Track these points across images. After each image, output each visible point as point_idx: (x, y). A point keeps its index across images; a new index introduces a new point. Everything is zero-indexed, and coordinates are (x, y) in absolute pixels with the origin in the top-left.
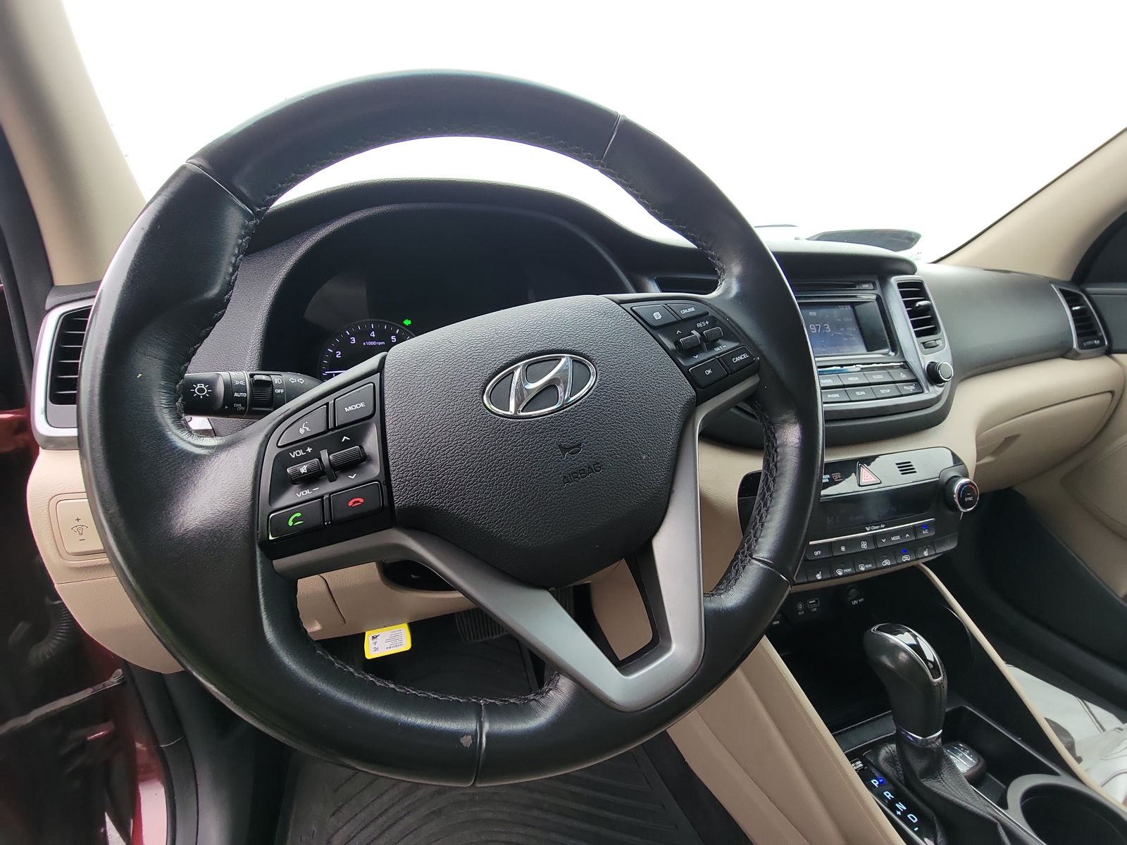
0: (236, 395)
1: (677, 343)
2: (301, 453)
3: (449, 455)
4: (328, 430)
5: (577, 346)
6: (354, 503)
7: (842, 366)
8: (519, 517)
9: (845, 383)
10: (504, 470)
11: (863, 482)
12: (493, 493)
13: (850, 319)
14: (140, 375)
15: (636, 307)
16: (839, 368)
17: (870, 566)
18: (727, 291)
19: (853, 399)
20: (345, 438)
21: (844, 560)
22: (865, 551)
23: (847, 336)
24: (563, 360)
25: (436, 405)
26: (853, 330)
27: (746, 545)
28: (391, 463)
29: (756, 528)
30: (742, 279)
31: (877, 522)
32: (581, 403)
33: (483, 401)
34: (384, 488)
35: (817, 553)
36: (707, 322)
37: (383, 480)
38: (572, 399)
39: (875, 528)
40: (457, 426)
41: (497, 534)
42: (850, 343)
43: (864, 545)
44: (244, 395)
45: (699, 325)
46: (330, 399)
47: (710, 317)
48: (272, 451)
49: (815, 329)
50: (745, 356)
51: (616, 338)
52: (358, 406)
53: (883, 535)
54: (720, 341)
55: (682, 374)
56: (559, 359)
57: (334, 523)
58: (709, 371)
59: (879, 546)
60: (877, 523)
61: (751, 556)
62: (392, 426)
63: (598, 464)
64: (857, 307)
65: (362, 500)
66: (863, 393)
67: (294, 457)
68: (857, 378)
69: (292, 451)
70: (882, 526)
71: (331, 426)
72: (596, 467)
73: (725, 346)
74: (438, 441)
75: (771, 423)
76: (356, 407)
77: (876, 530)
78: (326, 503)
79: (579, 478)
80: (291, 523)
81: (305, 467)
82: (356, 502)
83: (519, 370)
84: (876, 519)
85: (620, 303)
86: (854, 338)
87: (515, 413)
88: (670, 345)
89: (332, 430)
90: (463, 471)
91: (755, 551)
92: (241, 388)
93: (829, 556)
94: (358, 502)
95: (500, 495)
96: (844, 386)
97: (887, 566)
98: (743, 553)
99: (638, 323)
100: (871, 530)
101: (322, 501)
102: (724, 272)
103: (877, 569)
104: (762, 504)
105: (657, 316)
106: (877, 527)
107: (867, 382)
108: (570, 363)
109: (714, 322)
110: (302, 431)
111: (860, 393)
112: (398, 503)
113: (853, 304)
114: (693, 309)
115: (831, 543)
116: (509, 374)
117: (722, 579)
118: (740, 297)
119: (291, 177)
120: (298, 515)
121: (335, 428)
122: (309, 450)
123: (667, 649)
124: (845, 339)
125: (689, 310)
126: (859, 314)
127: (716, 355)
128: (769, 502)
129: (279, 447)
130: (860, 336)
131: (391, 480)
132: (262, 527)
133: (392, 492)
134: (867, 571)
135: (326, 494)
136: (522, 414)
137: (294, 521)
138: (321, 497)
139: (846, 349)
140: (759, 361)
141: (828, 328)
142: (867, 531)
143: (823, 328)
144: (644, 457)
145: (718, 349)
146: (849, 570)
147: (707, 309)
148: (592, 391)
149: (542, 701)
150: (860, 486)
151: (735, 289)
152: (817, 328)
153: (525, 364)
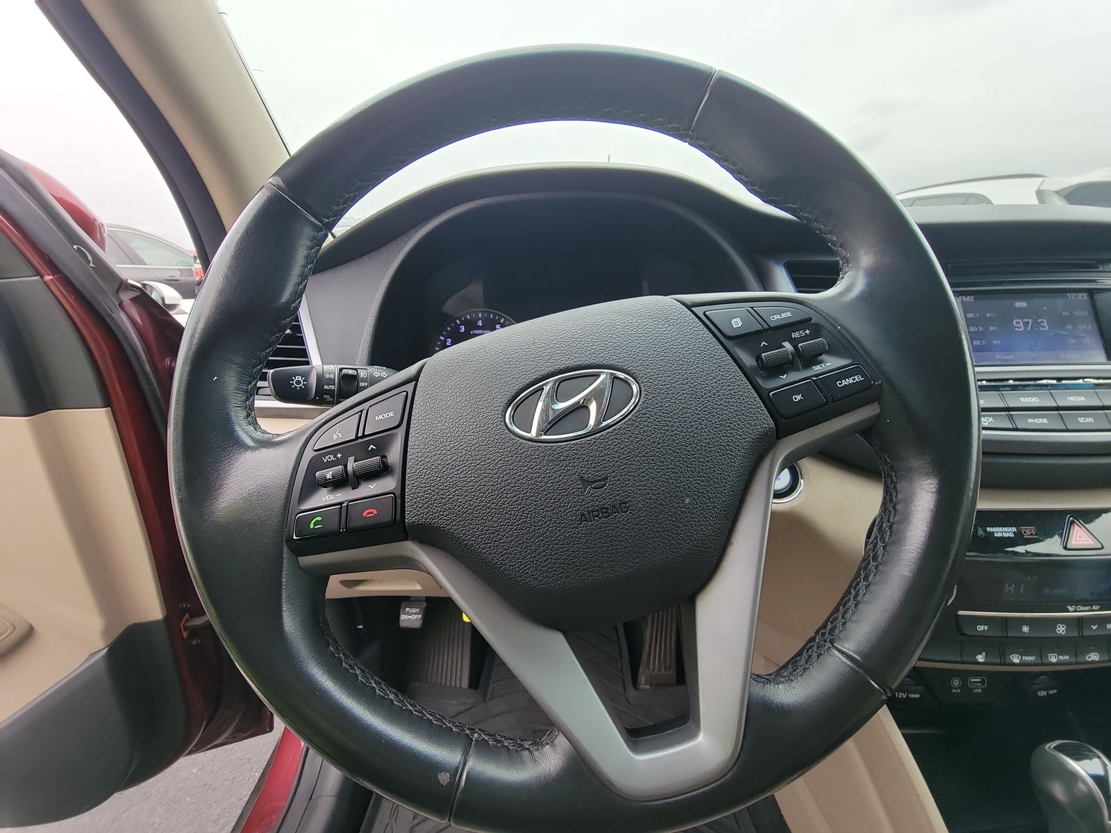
0: (326, 387)
1: (758, 358)
2: (332, 458)
3: (462, 475)
4: (357, 438)
5: (621, 361)
6: (368, 514)
7: (1059, 379)
8: (526, 552)
9: (1061, 404)
10: (515, 499)
11: (1073, 543)
12: (501, 522)
13: (1084, 313)
14: (216, 378)
15: (713, 312)
16: (1055, 382)
17: (1067, 657)
18: (848, 290)
19: (1070, 427)
20: (372, 446)
21: (1024, 645)
22: (1061, 638)
23: (1075, 337)
24: (602, 377)
25: (457, 421)
26: (1087, 328)
27: (829, 626)
28: (407, 477)
29: (847, 606)
30: (872, 273)
31: (1088, 601)
32: (615, 430)
33: (505, 419)
34: (399, 501)
35: (981, 628)
36: (808, 332)
37: (398, 493)
38: (604, 424)
39: (1083, 608)
40: (474, 444)
41: (501, 567)
42: (1080, 347)
43: (1061, 630)
44: (332, 387)
45: (795, 335)
46: (365, 406)
47: (814, 324)
48: (309, 454)
49: (1022, 325)
50: (858, 378)
51: (674, 351)
52: (388, 415)
53: (1093, 620)
54: (824, 357)
55: (758, 399)
56: (598, 376)
57: (350, 531)
58: (799, 397)
59: (1086, 633)
60: (1085, 602)
61: (832, 642)
62: (414, 438)
63: (626, 503)
64: (1098, 297)
65: (375, 512)
66: (1090, 420)
67: (325, 461)
68: (1083, 399)
69: (325, 455)
70: (1094, 607)
71: (360, 434)
72: (622, 507)
73: (831, 363)
74: (453, 459)
75: (892, 468)
76: (386, 416)
77: (1084, 612)
78: (344, 511)
79: (600, 518)
80: (312, 526)
81: (331, 473)
82: (370, 513)
83: (549, 386)
84: (1088, 597)
85: (689, 307)
86: (1088, 340)
87: (537, 436)
88: (748, 361)
89: (361, 438)
90: (474, 494)
91: (839, 638)
92: (331, 382)
93: (1001, 634)
94: (372, 513)
95: (508, 526)
96: (1058, 408)
97: (1094, 662)
98: (823, 634)
99: (708, 332)
100: (1076, 611)
101: (341, 507)
102: (847, 262)
103: (1077, 663)
104: (863, 575)
105: (737, 323)
106: (1087, 608)
107: (1099, 403)
108: (609, 382)
109: (817, 330)
110: (335, 437)
111: (1085, 420)
112: (409, 519)
113: (1091, 292)
114: (789, 314)
115: (1006, 618)
116: (540, 390)
117: (788, 662)
118: (867, 298)
119: (357, 186)
120: (319, 519)
121: (364, 436)
122: (339, 455)
123: (693, 734)
124: (1073, 341)
125: (784, 315)
126: (1099, 305)
127: (813, 376)
128: (871, 577)
129: (315, 451)
130: (1099, 337)
131: (405, 495)
132: (290, 526)
133: (405, 507)
134: (1059, 664)
135: (346, 501)
136: (544, 437)
137: (315, 524)
138: (341, 504)
139: (1070, 356)
140: (881, 385)
141: (1045, 324)
142: (1069, 612)
143: (1038, 325)
144: (687, 501)
145: (817, 369)
146: (1031, 659)
147: (811, 313)
148: (630, 416)
149: (536, 753)
150: (1065, 548)
151: (860, 285)
152: (1026, 324)
153: (557, 380)
